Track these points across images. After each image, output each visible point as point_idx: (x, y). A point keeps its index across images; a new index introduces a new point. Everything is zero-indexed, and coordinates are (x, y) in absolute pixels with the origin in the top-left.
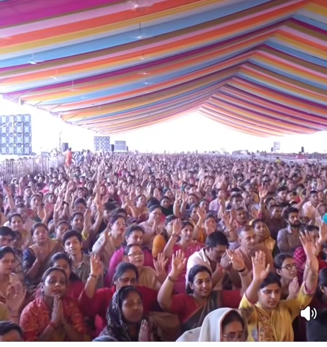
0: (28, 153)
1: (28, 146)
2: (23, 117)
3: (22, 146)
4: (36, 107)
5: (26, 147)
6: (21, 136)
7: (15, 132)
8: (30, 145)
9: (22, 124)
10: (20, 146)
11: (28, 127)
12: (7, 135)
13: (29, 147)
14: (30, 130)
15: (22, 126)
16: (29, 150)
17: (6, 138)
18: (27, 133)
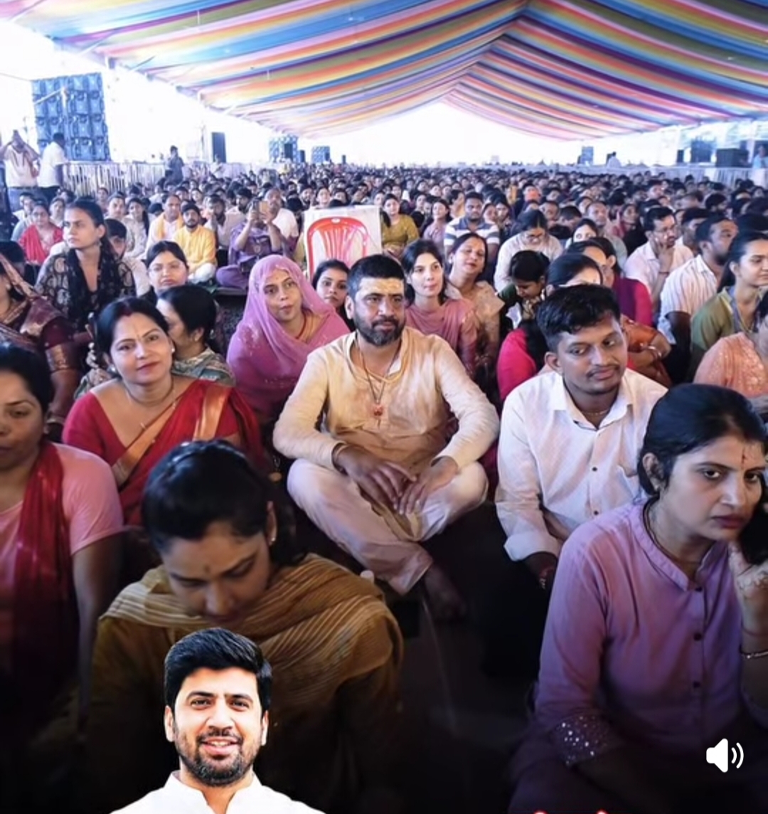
0: (103, 157)
1: (102, 142)
2: (85, 80)
3: (90, 143)
4: (146, 74)
5: (98, 144)
6: (85, 121)
7: (74, 112)
8: (106, 141)
9: (85, 95)
10: (87, 143)
11: (98, 101)
12: (61, 120)
13: (103, 145)
14: (102, 109)
15: (85, 100)
16: (105, 151)
17: (57, 126)
18: (96, 115)
